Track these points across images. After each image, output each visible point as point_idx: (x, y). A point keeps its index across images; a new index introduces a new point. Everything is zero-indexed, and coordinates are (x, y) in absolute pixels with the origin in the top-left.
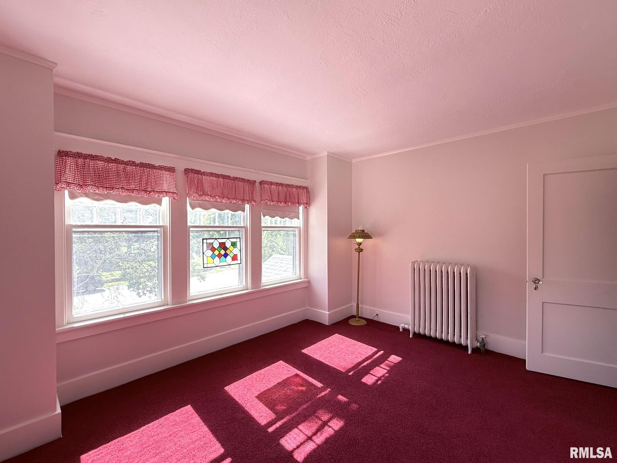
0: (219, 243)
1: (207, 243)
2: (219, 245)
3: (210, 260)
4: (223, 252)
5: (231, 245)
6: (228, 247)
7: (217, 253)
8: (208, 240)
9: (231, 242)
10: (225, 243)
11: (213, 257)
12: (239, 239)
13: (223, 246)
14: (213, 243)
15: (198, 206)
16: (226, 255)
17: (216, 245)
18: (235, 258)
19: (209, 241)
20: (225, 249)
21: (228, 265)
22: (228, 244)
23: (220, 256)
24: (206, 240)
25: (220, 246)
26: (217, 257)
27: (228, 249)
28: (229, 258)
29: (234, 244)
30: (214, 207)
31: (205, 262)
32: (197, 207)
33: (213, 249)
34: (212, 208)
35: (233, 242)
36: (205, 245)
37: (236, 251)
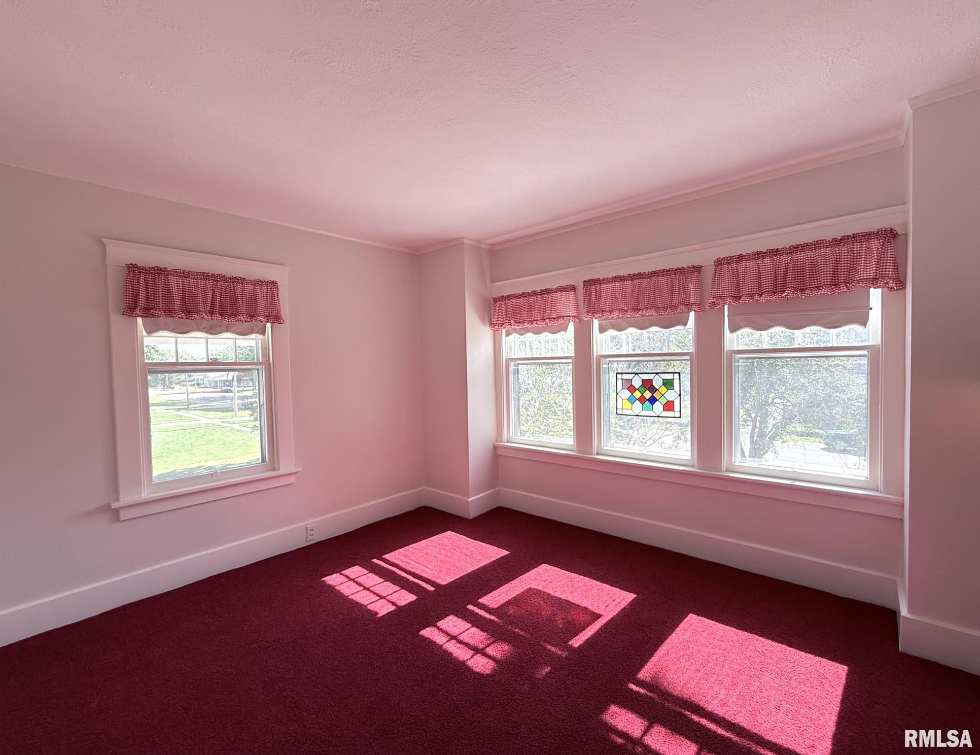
0: (642, 380)
1: (622, 379)
2: (641, 384)
3: (627, 404)
4: (647, 395)
5: (663, 384)
6: (657, 388)
7: (637, 394)
8: (623, 375)
9: (663, 380)
10: (652, 380)
11: (631, 400)
12: (678, 374)
13: (648, 385)
14: (632, 380)
15: (610, 327)
16: (653, 400)
17: (637, 383)
18: (669, 406)
19: (625, 377)
20: (653, 389)
21: (656, 417)
22: (657, 383)
23: (642, 400)
24: (620, 375)
25: (643, 385)
26: (637, 401)
27: (657, 391)
28: (658, 407)
29: (668, 384)
30: (632, 326)
31: (619, 406)
32: (609, 329)
33: (632, 389)
34: (629, 327)
35: (665, 379)
36: (620, 382)
37: (671, 395)
